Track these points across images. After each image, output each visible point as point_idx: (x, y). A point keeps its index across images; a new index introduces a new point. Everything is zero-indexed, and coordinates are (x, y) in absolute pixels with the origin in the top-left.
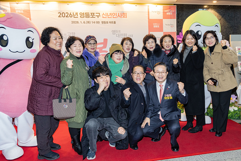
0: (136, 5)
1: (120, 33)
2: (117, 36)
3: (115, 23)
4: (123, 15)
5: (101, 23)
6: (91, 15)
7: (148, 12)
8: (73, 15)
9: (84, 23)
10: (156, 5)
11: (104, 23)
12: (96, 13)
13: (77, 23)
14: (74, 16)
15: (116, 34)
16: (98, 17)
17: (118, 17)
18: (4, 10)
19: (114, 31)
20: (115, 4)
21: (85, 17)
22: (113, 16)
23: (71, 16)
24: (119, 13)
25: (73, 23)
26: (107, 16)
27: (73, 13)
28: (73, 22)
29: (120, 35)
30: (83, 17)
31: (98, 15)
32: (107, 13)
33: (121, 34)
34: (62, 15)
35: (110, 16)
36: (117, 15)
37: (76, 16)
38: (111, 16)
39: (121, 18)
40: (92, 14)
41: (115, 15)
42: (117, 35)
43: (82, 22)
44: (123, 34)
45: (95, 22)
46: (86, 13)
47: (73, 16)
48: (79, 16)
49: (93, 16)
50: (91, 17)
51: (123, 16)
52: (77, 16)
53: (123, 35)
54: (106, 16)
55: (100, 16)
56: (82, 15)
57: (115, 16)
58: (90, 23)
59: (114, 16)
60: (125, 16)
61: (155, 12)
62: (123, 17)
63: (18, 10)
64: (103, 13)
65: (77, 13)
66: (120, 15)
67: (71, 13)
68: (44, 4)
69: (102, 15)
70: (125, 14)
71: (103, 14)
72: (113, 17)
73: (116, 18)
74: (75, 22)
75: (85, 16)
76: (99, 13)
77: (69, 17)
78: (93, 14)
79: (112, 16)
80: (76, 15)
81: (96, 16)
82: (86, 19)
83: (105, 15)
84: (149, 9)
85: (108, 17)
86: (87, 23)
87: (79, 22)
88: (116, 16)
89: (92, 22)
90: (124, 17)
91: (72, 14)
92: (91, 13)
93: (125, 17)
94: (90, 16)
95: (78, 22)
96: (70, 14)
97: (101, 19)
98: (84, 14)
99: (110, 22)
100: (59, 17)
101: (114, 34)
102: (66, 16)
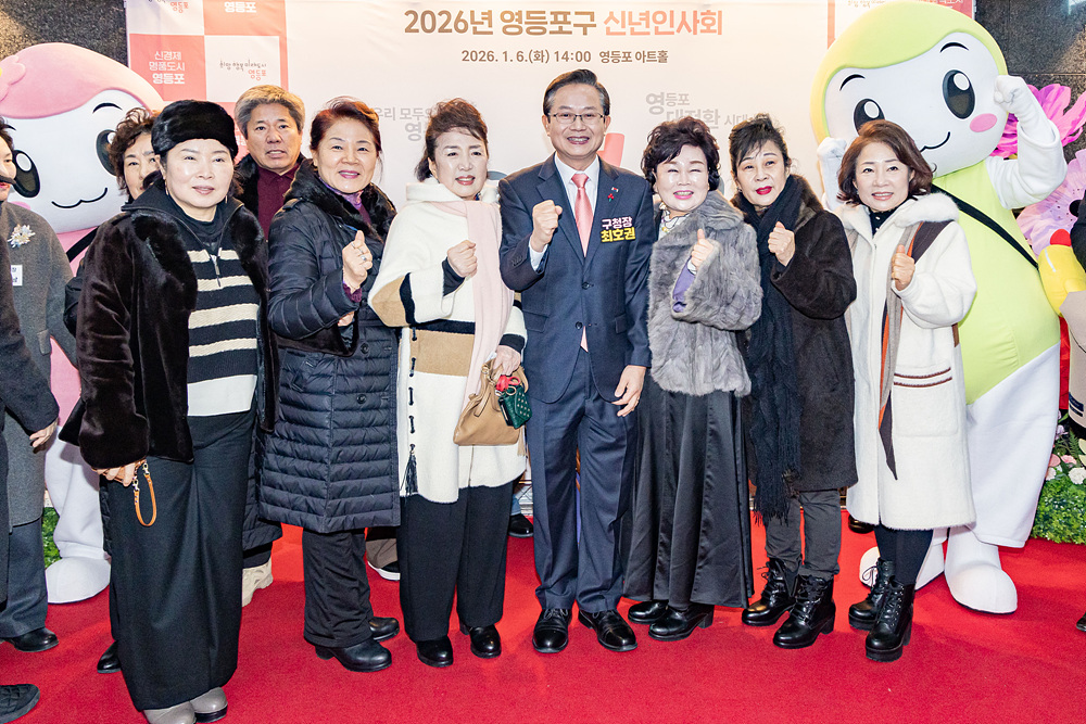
1: (684, 107)
3: (663, 57)
4: (703, 20)
5: (596, 58)
6: (552, 23)
7: (829, 5)
8: (469, 23)
9: (520, 57)
11: (611, 59)
12: (577, 13)
13: (485, 58)
14: (475, 28)
15: (667, 112)
16: (585, 33)
17: (678, 31)
19: (657, 97)
21: (524, 30)
22: (657, 28)
23: (461, 26)
24: (684, 13)
25: (469, 58)
26: (628, 29)
27: (472, 12)
28: (469, 56)
30: (517, 30)
31: (586, 20)
32: (630, 13)
34: (421, 21)
35: (640, 24)
36: (678, 20)
37: (484, 28)
38: (648, 26)
39: (695, 33)
40: (556, 18)
41: (664, 21)
43: (512, 55)
44: (699, 111)
45: (570, 56)
46: (528, 13)
47: (471, 27)
48: (498, 24)
49: (560, 28)
50: (551, 33)
51: (703, 24)
52: (490, 26)
54: (623, 26)
55: (595, 26)
56: (511, 20)
57: (665, 27)
58: (545, 59)
59: (662, 28)
60: (715, 27)
62: (702, 31)
64: (611, 13)
65: (490, 12)
66: (690, 21)
67: (461, 13)
69: (606, 22)
70: (714, 14)
71: (612, 16)
72: (657, 33)
73: (673, 33)
74: (480, 56)
75: (525, 27)
76: (592, 15)
77: (454, 30)
78: (560, 18)
79: (652, 25)
80: (486, 22)
81: (575, 25)
82: (527, 43)
83: (617, 22)
85: (633, 33)
86: (533, 57)
87: (499, 55)
88: (672, 26)
89: (557, 53)
90: (708, 31)
91: (466, 17)
92: (555, 14)
93: (712, 28)
94: (549, 27)
95: (490, 56)
96: (458, 19)
97: (596, 42)
98: (521, 17)
99: (641, 56)
100: (408, 30)
101: (658, 110)
102: (438, 27)
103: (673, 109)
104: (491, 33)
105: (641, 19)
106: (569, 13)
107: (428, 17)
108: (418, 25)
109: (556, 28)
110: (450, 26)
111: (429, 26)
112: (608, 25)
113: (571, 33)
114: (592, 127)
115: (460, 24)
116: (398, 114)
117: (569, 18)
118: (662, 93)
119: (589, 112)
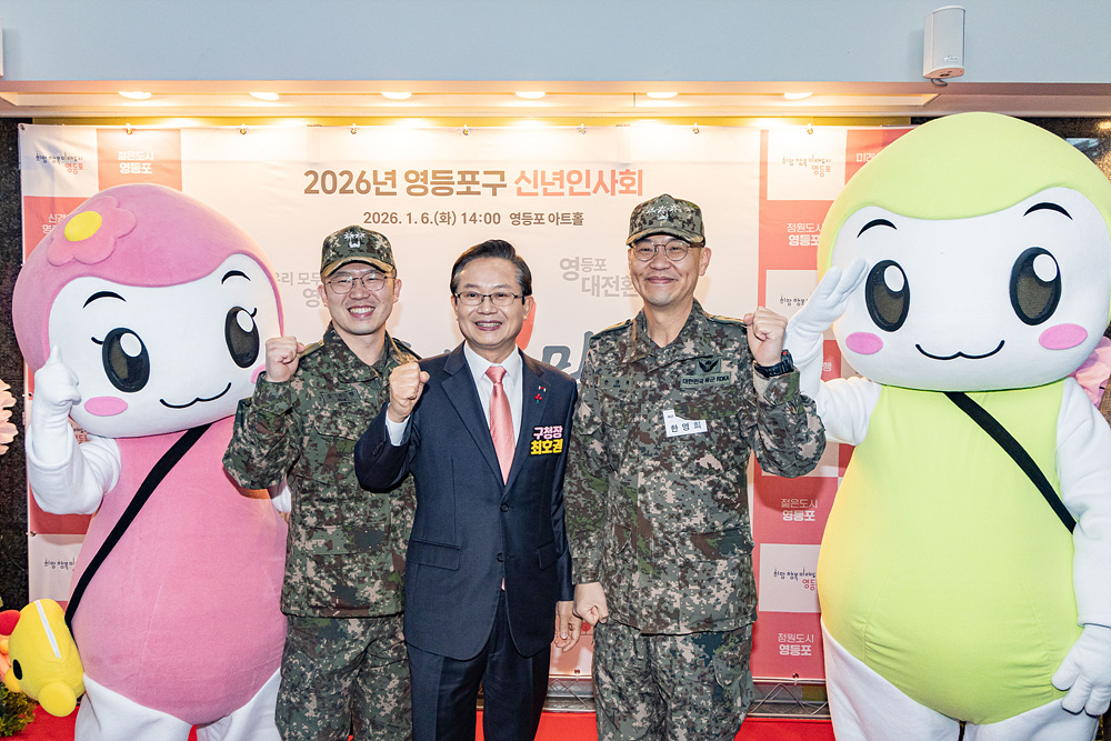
0: (696, 126)
1: (602, 274)
2: (584, 290)
3: (578, 219)
4: (622, 179)
5: (506, 221)
6: (459, 183)
7: (761, 163)
8: (372, 183)
9: (424, 218)
10: (809, 126)
11: (522, 221)
12: (486, 173)
13: (388, 220)
14: (377, 189)
15: (584, 280)
16: (494, 194)
17: (595, 191)
18: (72, 161)
19: (571, 262)
20: (582, 126)
21: (430, 191)
22: (571, 189)
23: (363, 186)
24: (601, 173)
25: (370, 220)
26: (540, 189)
27: (375, 173)
28: (371, 217)
29: (602, 282)
30: (422, 190)
31: (496, 179)
32: (543, 172)
33: (608, 279)
34: (322, 181)
35: (553, 184)
36: (594, 180)
37: (387, 188)
38: (562, 186)
39: (613, 194)
40: (464, 178)
41: (579, 181)
42: (589, 285)
43: (416, 216)
44: (618, 277)
45: (478, 218)
46: (434, 172)
47: (373, 187)
48: (402, 185)
49: (468, 188)
50: (458, 193)
51: (622, 184)
52: (394, 186)
53: (621, 281)
54: (536, 187)
56: (416, 180)
57: (580, 187)
58: (452, 221)
59: (577, 188)
60: (635, 188)
61: (803, 163)
62: (621, 192)
63: (130, 162)
64: (523, 172)
65: (394, 171)
66: (607, 180)
67: (363, 173)
68: (244, 132)
70: (634, 173)
71: (523, 176)
72: (572, 193)
73: (589, 194)
74: (382, 218)
75: (430, 187)
76: (502, 174)
77: (355, 191)
78: (468, 178)
79: (567, 185)
80: (390, 182)
81: (484, 186)
82: (433, 204)
83: (529, 182)
84: (766, 150)
85: (546, 193)
86: (438, 219)
87: (402, 217)
88: (588, 186)
89: (464, 214)
90: (628, 191)
91: (369, 177)
92: (463, 173)
93: (631, 189)
94: (456, 188)
95: (393, 218)
96: (360, 180)
97: (507, 202)
98: (426, 177)
99: (554, 218)
100: (308, 191)
101: (574, 276)
102: (339, 188)
103: (589, 275)
104: (395, 194)
105: (554, 179)
106: (478, 173)
107: (329, 177)
108: (318, 186)
109: (463, 188)
110: (352, 186)
111: (329, 186)
112: (519, 185)
113: (479, 193)
114: (506, 310)
115: (362, 184)
116: (296, 279)
117: (477, 178)
118: (577, 258)
119: (502, 290)
